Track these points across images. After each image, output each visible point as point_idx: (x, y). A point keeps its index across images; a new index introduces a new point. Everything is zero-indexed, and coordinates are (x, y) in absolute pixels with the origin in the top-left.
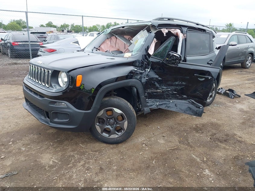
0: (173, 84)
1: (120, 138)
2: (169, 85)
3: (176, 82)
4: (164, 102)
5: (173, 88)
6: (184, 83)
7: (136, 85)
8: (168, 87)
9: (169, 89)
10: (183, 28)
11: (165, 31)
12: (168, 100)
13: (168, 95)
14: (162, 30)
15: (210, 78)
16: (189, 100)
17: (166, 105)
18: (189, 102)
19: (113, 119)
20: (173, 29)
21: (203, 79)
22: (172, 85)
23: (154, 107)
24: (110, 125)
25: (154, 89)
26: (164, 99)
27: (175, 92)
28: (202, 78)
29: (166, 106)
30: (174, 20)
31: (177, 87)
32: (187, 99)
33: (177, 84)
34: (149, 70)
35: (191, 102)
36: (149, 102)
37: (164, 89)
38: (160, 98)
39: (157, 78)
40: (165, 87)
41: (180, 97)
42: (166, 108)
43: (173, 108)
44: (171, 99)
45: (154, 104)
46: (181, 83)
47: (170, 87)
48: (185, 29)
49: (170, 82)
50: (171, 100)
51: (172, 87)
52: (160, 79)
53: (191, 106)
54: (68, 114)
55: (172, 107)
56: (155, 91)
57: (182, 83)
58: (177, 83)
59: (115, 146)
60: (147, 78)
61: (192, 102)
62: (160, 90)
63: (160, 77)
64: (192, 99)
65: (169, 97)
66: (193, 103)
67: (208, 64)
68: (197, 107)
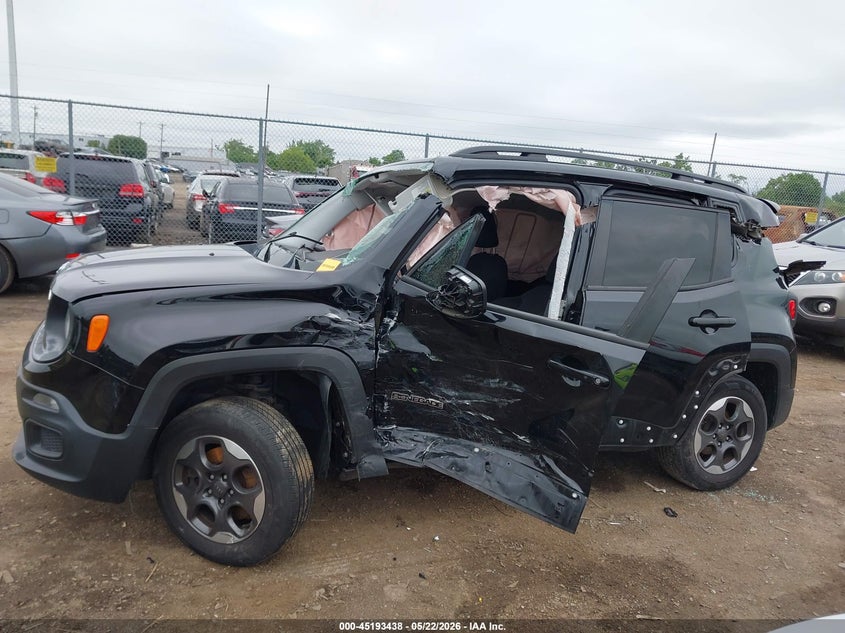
0: (481, 384)
1: (242, 546)
2: (467, 387)
3: (491, 381)
4: (450, 449)
5: (481, 398)
6: (517, 388)
7: (331, 370)
8: (465, 394)
9: (467, 402)
10: (585, 187)
11: (494, 195)
12: (468, 442)
13: (467, 422)
14: (478, 189)
15: (598, 382)
16: (538, 457)
17: (451, 459)
18: (537, 463)
19: (225, 477)
20: (535, 190)
21: (577, 384)
22: (478, 389)
23: (410, 459)
24: (216, 497)
25: (415, 393)
26: (456, 435)
27: (488, 418)
28: (573, 376)
29: (454, 464)
30: (550, 158)
31: (496, 400)
32: (533, 451)
33: (492, 385)
34: (392, 324)
35: (543, 465)
36: (399, 436)
37: (449, 397)
38: (441, 431)
39: (422, 355)
40: (452, 393)
41: (508, 440)
42: (452, 473)
43: (475, 477)
44: (478, 441)
45: (413, 446)
46: (506, 383)
47: (471, 394)
48: (594, 192)
49: (469, 376)
50: (475, 444)
51: (477, 395)
52: (432, 358)
53: (542, 481)
54: (58, 434)
55: (473, 473)
56: (422, 399)
57: (509, 385)
58: (493, 383)
59: (226, 571)
60: (385, 352)
61: (547, 464)
62: (438, 399)
63: (433, 353)
64: (548, 456)
65: (472, 430)
66: (548, 472)
67: (692, 324)
68: (561, 490)
